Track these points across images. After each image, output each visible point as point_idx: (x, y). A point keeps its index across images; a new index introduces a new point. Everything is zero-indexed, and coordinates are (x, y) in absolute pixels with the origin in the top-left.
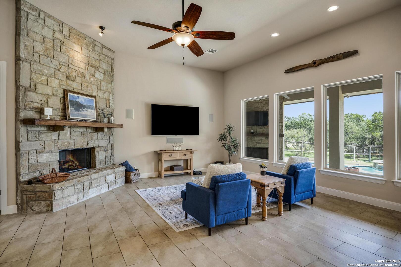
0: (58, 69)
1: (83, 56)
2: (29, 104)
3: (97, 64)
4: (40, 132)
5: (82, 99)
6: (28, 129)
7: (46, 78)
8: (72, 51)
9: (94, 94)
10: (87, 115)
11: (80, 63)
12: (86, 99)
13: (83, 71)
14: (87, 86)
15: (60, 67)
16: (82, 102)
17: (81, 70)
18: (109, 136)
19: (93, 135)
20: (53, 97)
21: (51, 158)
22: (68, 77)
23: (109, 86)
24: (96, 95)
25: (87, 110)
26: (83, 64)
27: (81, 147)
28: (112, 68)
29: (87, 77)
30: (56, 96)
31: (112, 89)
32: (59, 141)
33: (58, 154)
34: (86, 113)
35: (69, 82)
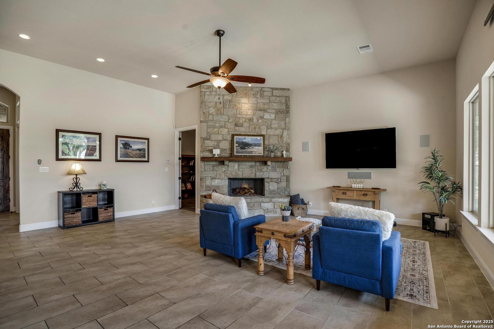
0: (227, 121)
1: (251, 104)
2: (206, 148)
3: (266, 107)
4: (214, 166)
5: (248, 140)
6: (206, 163)
7: (218, 129)
8: (239, 104)
9: (263, 133)
10: (253, 151)
11: (247, 111)
12: (253, 138)
13: (250, 117)
14: (255, 128)
15: (229, 119)
16: (249, 141)
17: (248, 116)
18: (283, 169)
19: (262, 168)
20: (223, 141)
21: (221, 183)
22: (236, 125)
23: (283, 123)
24: (266, 134)
25: (253, 148)
26: (250, 111)
27: (249, 178)
28: (286, 106)
29: (255, 120)
30: (225, 140)
31: (287, 125)
32: (228, 172)
33: (227, 181)
34: (252, 150)
35: (237, 128)
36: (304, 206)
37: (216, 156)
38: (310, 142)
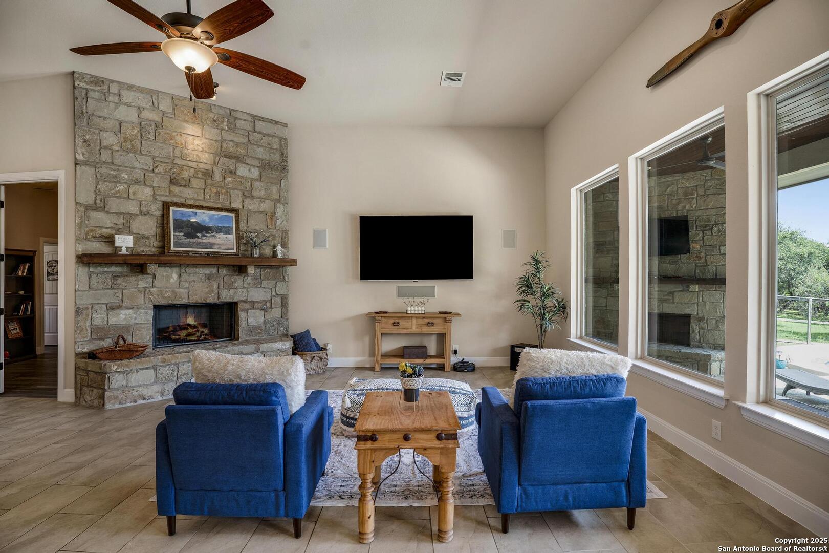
0: (151, 169)
1: (207, 140)
2: (92, 231)
3: (241, 151)
4: (115, 277)
5: (202, 217)
6: (92, 270)
7: (126, 186)
8: (181, 135)
9: (236, 205)
10: (214, 244)
11: (199, 155)
12: (214, 215)
13: (208, 167)
14: (217, 193)
15: (156, 165)
16: (204, 221)
17: (202, 166)
18: (274, 282)
19: (233, 280)
20: (140, 217)
21: (135, 319)
22: (173, 182)
23: (274, 189)
24: (241, 207)
25: (213, 236)
26: (207, 155)
27: (204, 302)
28: (282, 155)
29: (218, 177)
30: (147, 214)
31: (282, 194)
32: (154, 290)
33: (151, 313)
34: (212, 240)
35: (176, 189)
36: (321, 354)
37: (124, 251)
38: (327, 231)
